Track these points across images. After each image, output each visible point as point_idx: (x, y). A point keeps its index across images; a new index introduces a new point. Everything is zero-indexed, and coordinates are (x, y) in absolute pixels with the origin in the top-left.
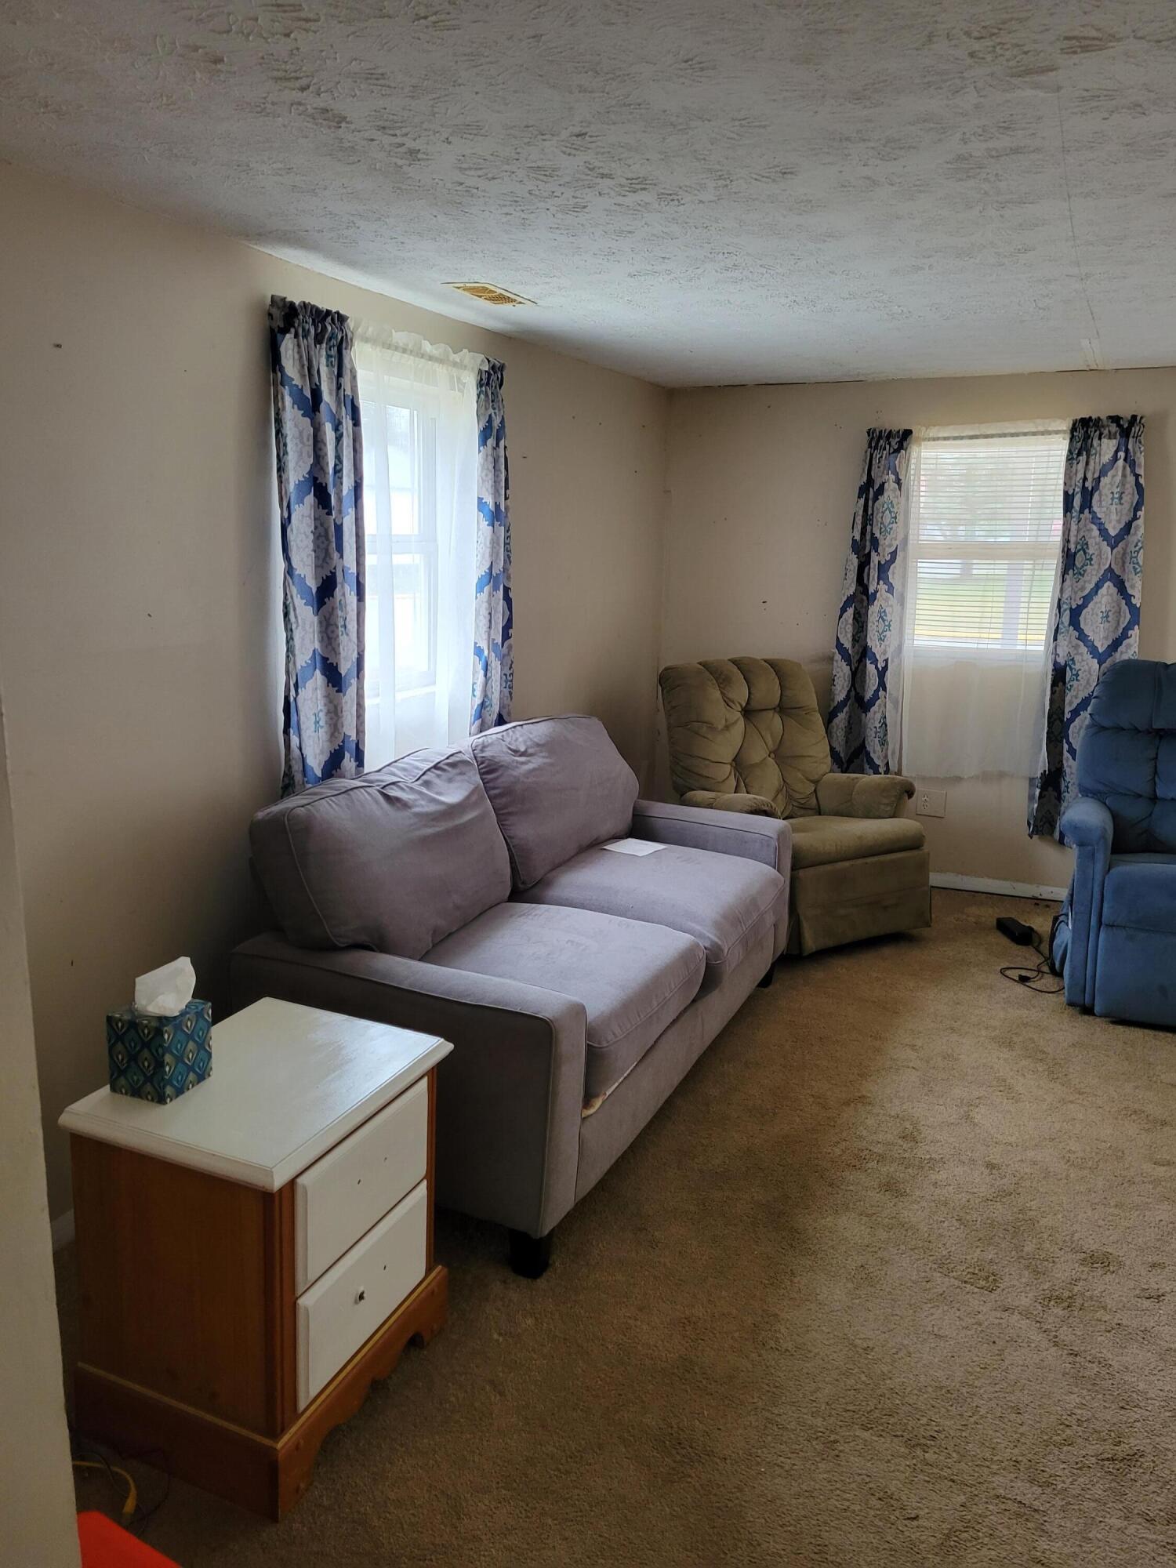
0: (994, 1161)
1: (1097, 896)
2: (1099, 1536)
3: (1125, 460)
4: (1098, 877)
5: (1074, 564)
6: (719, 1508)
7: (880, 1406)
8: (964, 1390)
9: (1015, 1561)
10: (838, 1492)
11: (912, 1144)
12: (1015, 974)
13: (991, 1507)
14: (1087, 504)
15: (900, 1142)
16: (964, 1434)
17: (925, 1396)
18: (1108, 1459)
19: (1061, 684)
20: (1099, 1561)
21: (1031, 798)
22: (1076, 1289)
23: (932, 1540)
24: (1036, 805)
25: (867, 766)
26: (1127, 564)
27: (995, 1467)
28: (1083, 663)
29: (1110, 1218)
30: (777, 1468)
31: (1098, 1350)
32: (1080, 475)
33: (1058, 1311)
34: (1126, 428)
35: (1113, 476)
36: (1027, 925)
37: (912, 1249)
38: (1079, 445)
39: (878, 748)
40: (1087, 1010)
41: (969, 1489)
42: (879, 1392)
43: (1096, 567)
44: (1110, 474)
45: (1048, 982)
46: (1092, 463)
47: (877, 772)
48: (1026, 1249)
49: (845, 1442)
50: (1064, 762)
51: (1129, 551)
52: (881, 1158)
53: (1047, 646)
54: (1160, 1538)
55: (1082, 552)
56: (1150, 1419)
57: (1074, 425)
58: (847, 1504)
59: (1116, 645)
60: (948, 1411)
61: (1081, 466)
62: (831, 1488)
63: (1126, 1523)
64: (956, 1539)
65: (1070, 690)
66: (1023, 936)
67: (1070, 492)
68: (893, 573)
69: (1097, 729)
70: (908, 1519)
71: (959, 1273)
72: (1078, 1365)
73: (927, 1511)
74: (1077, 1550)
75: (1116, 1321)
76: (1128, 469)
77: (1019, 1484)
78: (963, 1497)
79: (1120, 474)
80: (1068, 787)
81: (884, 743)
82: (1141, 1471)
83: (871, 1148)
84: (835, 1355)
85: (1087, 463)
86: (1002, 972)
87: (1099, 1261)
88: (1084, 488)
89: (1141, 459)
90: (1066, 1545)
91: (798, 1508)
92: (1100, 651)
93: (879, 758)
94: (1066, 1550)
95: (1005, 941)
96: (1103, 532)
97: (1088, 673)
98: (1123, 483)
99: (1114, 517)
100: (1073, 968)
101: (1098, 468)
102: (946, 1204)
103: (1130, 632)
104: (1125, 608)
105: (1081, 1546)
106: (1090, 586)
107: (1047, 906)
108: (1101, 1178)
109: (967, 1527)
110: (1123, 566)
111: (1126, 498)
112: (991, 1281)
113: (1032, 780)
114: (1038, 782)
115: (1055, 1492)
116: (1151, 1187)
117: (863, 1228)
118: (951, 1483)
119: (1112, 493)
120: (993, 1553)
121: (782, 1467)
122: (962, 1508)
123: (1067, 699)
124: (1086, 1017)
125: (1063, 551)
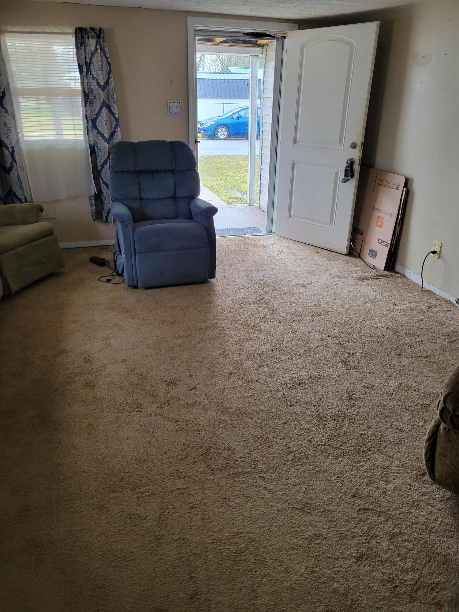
0: (124, 359)
1: (132, 242)
2: (208, 486)
3: (101, 49)
4: (131, 235)
5: (89, 99)
6: (65, 564)
7: (117, 479)
8: (145, 455)
9: (185, 512)
10: (113, 525)
11: (90, 363)
12: (104, 279)
13: (170, 496)
14: (88, 70)
15: (85, 364)
16: (151, 473)
17: (132, 466)
18: (201, 456)
19: (94, 154)
20: (211, 495)
21: (91, 204)
22: (169, 396)
23: (155, 522)
24: (94, 208)
25: (16, 200)
26: (110, 99)
27: (166, 480)
28: (102, 144)
29: (170, 365)
30: (84, 531)
31: (183, 416)
32: (83, 56)
33: (166, 408)
34: (99, 34)
35: (97, 57)
36: (102, 258)
37: (106, 408)
38: (80, 40)
39: (19, 190)
40: (136, 287)
41: (161, 494)
42: (114, 474)
43: (98, 100)
44: (96, 56)
45: (117, 279)
46: (87, 50)
47: (21, 202)
48: (147, 389)
49: (109, 502)
50: (102, 188)
51: (109, 93)
52: (80, 374)
53: (85, 137)
54: (225, 475)
55: (91, 93)
56: (208, 433)
57: (76, 30)
58: (118, 528)
59: (112, 135)
60: (142, 467)
61: (83, 51)
62: (110, 525)
63: (214, 476)
64: (163, 517)
65: (98, 156)
66: (102, 263)
67: (81, 64)
68: (6, 103)
69: (115, 172)
70: (143, 519)
71: (127, 409)
72: (179, 425)
73: (149, 512)
74: (203, 495)
75: (185, 402)
76: (102, 54)
77: (176, 481)
78: (159, 499)
79: (100, 56)
80: (105, 198)
81: (21, 188)
82: (212, 454)
83: (74, 371)
84: (91, 468)
85: (85, 50)
86: (99, 279)
87: (173, 382)
88: (86, 62)
89: (107, 50)
90: (199, 496)
91: (99, 543)
92: (107, 138)
93: (20, 195)
94: (200, 498)
95: (95, 266)
96: (98, 83)
97: (104, 147)
98: (101, 61)
99: (101, 77)
100: (128, 273)
101: (90, 53)
102: (112, 383)
103: (117, 129)
104: (113, 119)
105: (204, 493)
106: (98, 109)
107: (106, 248)
108: (162, 351)
109: (165, 509)
110: (109, 100)
111: (104, 68)
112: (138, 407)
113: (90, 197)
114: (93, 198)
115: (189, 478)
116: (179, 348)
117: (83, 407)
118: (153, 496)
119: (98, 65)
120: (177, 514)
121: (86, 529)
122: (161, 503)
123: (98, 161)
124: (136, 290)
125: (83, 93)
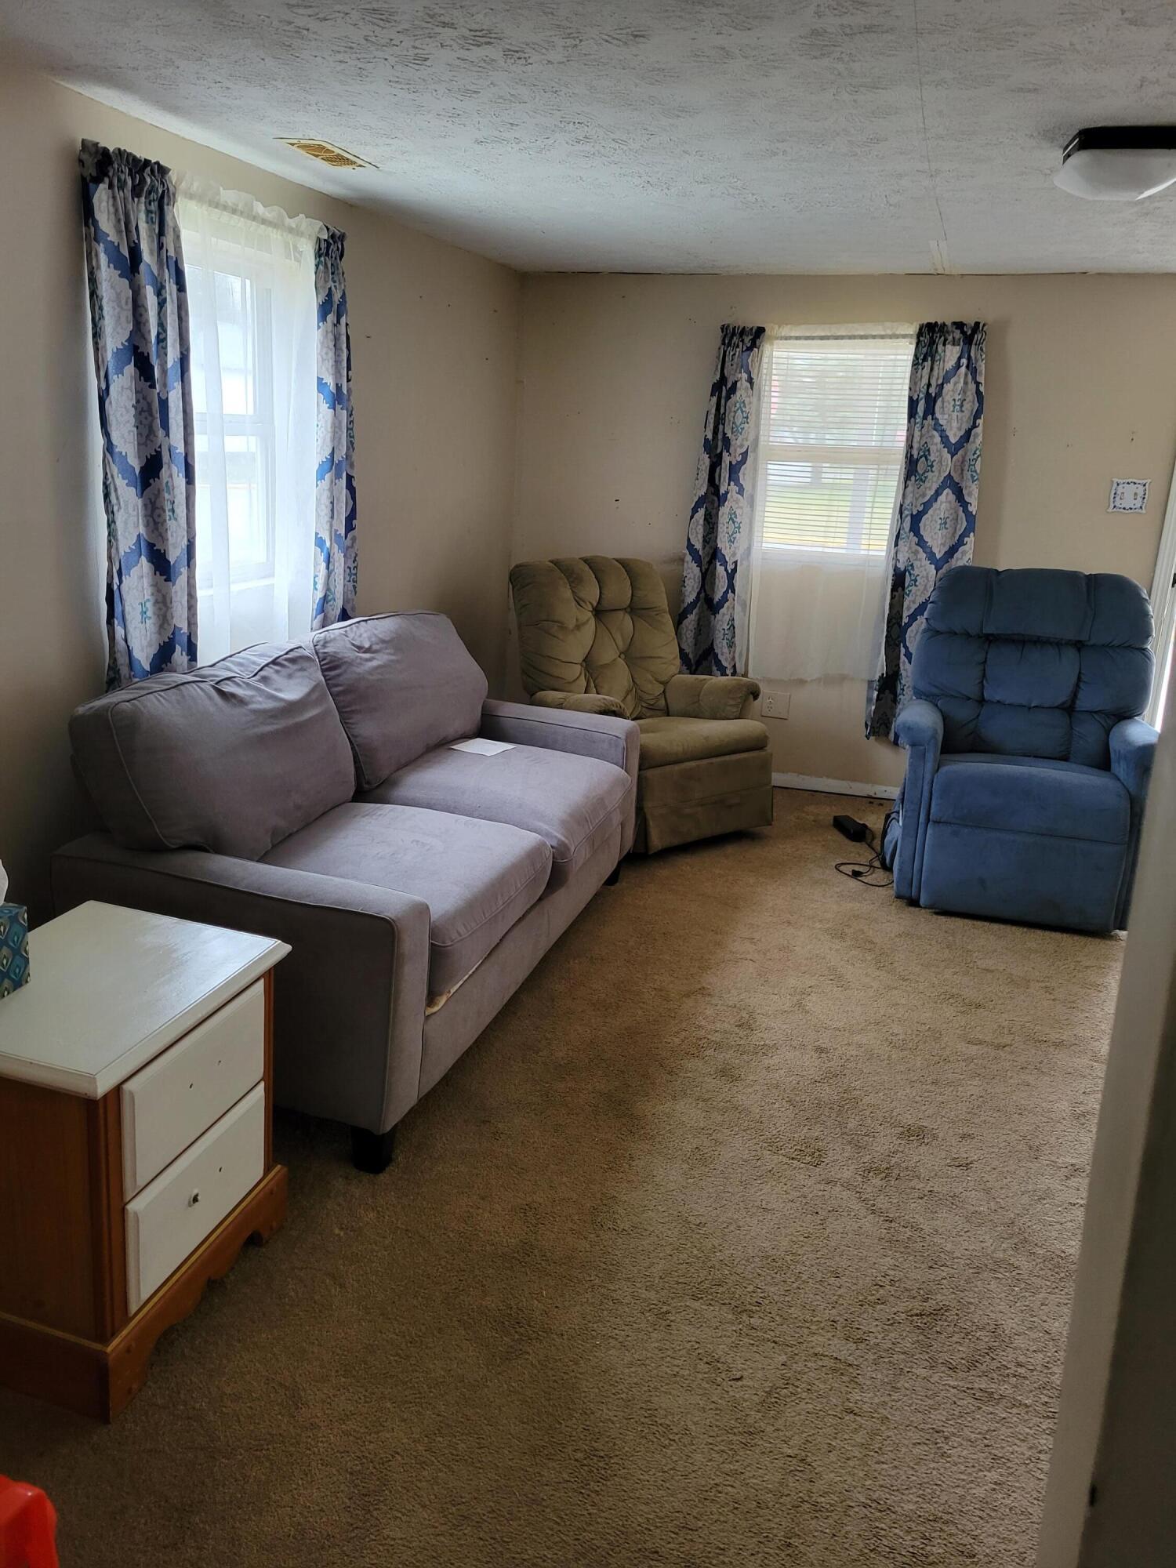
0: (823, 1046)
1: (926, 794)
2: (907, 1385)
3: (967, 367)
4: (928, 776)
5: (917, 471)
6: (555, 1381)
7: (710, 1277)
8: (789, 1258)
9: (830, 1412)
10: (668, 1359)
11: (749, 1031)
12: (848, 869)
13: (809, 1364)
14: (930, 410)
15: (737, 1030)
16: (787, 1299)
17: (753, 1266)
18: (917, 1315)
19: (900, 589)
20: (906, 1408)
21: (869, 700)
22: (893, 1161)
23: (755, 1398)
24: (873, 708)
25: (714, 668)
26: (965, 472)
27: (814, 1327)
28: (922, 569)
29: (926, 1094)
30: (611, 1340)
31: (911, 1215)
32: (925, 381)
33: (877, 1181)
34: (970, 334)
35: (955, 384)
36: (861, 822)
37: (744, 1130)
38: (925, 350)
39: (726, 650)
40: (913, 902)
41: (790, 1349)
42: (710, 1264)
43: (936, 473)
44: (952, 381)
45: (879, 876)
46: (936, 368)
47: (724, 674)
48: (849, 1126)
49: (677, 1313)
50: (901, 665)
51: (967, 459)
52: (718, 1046)
53: (888, 551)
54: (961, 1384)
55: (923, 458)
56: (956, 1276)
57: (920, 329)
58: (677, 1369)
59: (952, 551)
60: (773, 1278)
61: (926, 371)
62: (663, 1355)
63: (931, 1372)
64: (776, 1395)
65: (908, 595)
66: (857, 833)
67: (915, 398)
68: (744, 474)
69: (932, 633)
70: (734, 1380)
71: (787, 1150)
72: (892, 1230)
73: (751, 1371)
74: (887, 1399)
75: (928, 1188)
76: (970, 377)
77: (836, 1341)
78: (784, 1357)
79: (962, 380)
80: (903, 690)
81: (731, 645)
82: (946, 1324)
83: (709, 1037)
84: (670, 1233)
85: (932, 369)
86: (837, 867)
87: (916, 1134)
88: (928, 394)
89: (982, 367)
90: (876, 1396)
91: (630, 1377)
92: (938, 557)
93: (726, 660)
94: (876, 1400)
95: (841, 838)
96: (945, 439)
97: (926, 579)
98: (964, 391)
99: (955, 424)
100: (901, 863)
101: (942, 374)
102: (777, 1086)
103: (966, 539)
104: (962, 515)
105: (890, 1395)
106: (930, 493)
107: (881, 805)
108: (919, 1058)
109: (787, 1384)
110: (962, 473)
111: (967, 406)
112: (815, 1156)
113: (870, 682)
114: (876, 685)
115: (868, 1347)
116: (964, 1064)
117: (699, 1112)
118: (773, 1344)
119: (954, 400)
120: (811, 1406)
121: (617, 1339)
122: (783, 1367)
123: (906, 604)
124: (912, 909)
125: (906, 457)
